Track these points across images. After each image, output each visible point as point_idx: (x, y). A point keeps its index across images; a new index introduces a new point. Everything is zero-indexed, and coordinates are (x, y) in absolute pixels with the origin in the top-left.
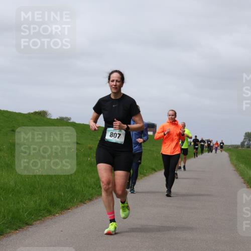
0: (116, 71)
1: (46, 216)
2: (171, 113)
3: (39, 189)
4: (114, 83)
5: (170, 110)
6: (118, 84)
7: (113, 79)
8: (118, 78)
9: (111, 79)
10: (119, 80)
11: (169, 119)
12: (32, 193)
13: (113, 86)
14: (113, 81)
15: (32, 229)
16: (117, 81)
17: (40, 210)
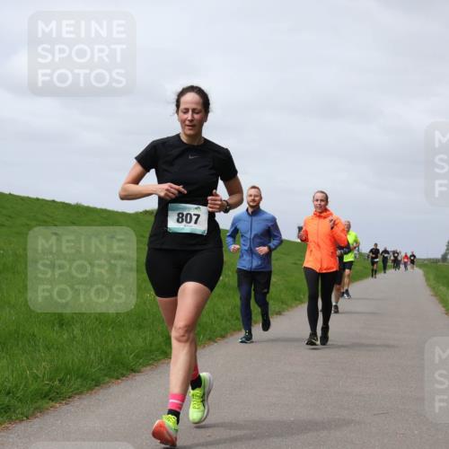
0: (192, 89)
1: (159, 360)
2: (319, 196)
3: (150, 321)
4: (189, 116)
5: (318, 192)
6: (196, 116)
7: (187, 106)
8: (197, 103)
9: (182, 107)
10: (199, 107)
11: (316, 207)
12: (140, 327)
13: (187, 123)
14: (186, 111)
15: (139, 378)
16: (194, 111)
17: (151, 351)
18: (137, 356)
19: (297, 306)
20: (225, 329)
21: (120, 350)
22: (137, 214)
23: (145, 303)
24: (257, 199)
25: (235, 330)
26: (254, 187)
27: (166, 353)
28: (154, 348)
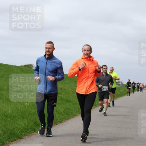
1: (32, 133)
3: (27, 115)
12: (23, 118)
17: (28, 129)
18: (22, 131)
19: (94, 108)
20: (62, 119)
21: (14, 129)
22: (21, 66)
23: (25, 107)
24: (50, 50)
25: (66, 119)
26: (48, 43)
27: (35, 130)
28: (29, 127)
